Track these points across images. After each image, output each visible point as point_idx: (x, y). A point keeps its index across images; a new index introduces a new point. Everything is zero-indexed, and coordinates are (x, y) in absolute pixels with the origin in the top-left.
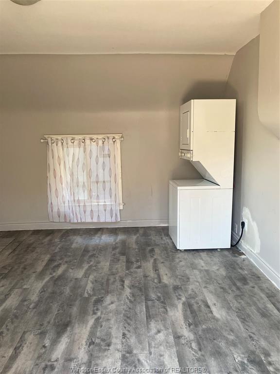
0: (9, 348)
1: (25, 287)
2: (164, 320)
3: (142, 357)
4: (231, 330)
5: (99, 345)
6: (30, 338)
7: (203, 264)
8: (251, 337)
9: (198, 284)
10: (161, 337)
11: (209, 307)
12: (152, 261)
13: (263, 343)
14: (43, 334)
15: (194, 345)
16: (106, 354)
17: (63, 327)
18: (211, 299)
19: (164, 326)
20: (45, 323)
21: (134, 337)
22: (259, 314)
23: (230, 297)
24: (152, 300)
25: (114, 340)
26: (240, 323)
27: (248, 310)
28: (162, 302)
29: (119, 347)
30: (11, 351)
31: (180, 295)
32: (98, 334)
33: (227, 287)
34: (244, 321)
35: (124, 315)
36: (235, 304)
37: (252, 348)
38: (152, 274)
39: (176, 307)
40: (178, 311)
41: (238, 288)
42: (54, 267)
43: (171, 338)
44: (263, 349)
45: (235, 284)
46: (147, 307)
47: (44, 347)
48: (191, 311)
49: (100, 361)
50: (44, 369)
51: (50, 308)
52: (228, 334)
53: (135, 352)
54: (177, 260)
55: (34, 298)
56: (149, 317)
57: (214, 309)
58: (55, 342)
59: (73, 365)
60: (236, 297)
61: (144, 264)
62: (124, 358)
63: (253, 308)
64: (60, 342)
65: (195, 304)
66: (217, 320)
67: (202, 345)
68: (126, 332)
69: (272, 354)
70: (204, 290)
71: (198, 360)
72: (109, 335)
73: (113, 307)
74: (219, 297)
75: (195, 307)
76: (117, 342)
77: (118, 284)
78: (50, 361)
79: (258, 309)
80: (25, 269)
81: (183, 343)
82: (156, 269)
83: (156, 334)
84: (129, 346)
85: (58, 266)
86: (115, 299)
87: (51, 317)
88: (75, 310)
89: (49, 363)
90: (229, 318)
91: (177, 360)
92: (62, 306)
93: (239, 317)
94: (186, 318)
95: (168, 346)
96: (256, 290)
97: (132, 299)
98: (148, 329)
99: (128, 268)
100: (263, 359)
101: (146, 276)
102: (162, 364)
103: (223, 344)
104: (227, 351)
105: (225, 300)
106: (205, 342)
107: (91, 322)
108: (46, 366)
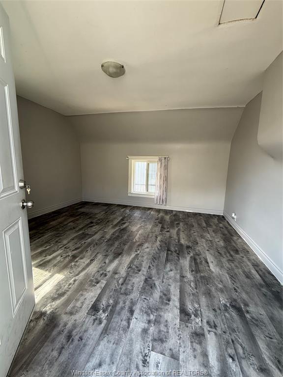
0: (88, 259)
1: (105, 231)
2: (176, 264)
3: (157, 283)
4: (221, 281)
5: (134, 269)
6: (100, 256)
7: (209, 237)
8: (235, 289)
9: (203, 247)
10: (172, 274)
11: (208, 263)
12: (177, 229)
13: (244, 296)
14: (106, 256)
15: (192, 284)
16: (136, 275)
17: (118, 255)
18: (210, 258)
19: (175, 268)
20: (109, 251)
21: (155, 270)
22: (244, 275)
23: (224, 260)
24: (171, 251)
25: (143, 269)
26: (228, 278)
27: (236, 271)
28: (177, 254)
29: (145, 273)
30: (89, 261)
31: (190, 252)
32: (135, 263)
33: (223, 253)
34: (232, 277)
35: (152, 256)
36: (227, 265)
37: (235, 297)
38: (175, 237)
39: (186, 258)
40: (186, 260)
41: (231, 256)
42: (122, 224)
43: (178, 276)
44: (244, 300)
45: (229, 253)
46: (167, 254)
47: (105, 263)
48: (195, 262)
49: (132, 279)
50: (101, 275)
51: (114, 243)
52: (218, 283)
53: (153, 279)
54: (192, 232)
55: (108, 237)
56: (167, 260)
57: (211, 265)
58: (111, 261)
59: (116, 276)
60: (229, 260)
61: (171, 230)
62: (146, 281)
63: (240, 270)
64: (113, 262)
65: (199, 259)
66: (212, 272)
67: (198, 285)
68: (151, 266)
69: (250, 305)
70: (207, 252)
71: (193, 294)
72: (141, 265)
73: (147, 250)
74: (216, 258)
75: (198, 261)
76: (144, 270)
77: (154, 238)
78: (105, 271)
79: (244, 272)
80: (108, 222)
81: (186, 281)
82: (178, 234)
83: (169, 271)
84: (151, 275)
85: (124, 223)
86: (150, 247)
87: (113, 248)
88: (126, 247)
89: (105, 272)
90: (221, 273)
91: (179, 290)
92: (120, 244)
93: (228, 274)
94: (190, 266)
95: (175, 280)
96: (245, 259)
97: (160, 248)
98: (165, 267)
99: (161, 231)
100: (242, 307)
101: (170, 237)
102: (169, 291)
103: (213, 289)
104: (215, 294)
105: (220, 261)
106: (200, 284)
107: (133, 256)
108: (103, 274)
